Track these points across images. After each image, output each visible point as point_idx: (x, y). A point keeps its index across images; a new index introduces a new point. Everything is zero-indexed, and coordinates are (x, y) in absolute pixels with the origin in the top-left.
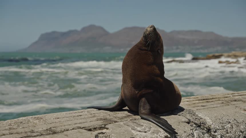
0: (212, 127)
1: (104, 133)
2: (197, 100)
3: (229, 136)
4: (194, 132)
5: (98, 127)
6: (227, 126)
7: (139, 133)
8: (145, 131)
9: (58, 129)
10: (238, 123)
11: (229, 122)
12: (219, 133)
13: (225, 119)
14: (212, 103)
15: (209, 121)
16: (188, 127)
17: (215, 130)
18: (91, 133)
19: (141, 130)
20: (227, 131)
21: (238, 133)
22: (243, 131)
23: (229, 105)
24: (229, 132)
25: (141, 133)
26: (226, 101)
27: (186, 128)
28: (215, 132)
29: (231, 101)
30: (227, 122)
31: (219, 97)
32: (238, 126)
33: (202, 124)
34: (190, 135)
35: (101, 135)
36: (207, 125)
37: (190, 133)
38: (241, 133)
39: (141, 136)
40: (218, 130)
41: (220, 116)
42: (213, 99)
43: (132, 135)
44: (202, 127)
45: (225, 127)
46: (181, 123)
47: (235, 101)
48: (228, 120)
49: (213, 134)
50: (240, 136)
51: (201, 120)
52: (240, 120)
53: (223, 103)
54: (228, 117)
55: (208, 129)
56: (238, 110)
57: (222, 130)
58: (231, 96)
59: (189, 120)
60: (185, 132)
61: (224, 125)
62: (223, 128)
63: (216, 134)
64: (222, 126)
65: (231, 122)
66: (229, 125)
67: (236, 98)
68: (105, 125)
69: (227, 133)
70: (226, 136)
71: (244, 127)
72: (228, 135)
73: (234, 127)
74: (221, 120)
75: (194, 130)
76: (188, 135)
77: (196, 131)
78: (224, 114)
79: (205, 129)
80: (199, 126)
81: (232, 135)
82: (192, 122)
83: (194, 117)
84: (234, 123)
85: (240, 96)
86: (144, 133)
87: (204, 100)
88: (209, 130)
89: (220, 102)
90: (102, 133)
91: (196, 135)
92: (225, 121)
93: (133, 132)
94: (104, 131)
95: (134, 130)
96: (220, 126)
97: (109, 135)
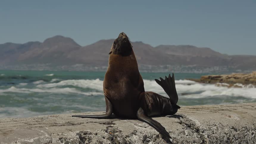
0: (201, 128)
1: (112, 127)
2: (188, 109)
3: (215, 136)
4: (185, 130)
5: (107, 122)
6: (214, 128)
7: (140, 127)
8: (145, 126)
9: (76, 123)
10: (223, 126)
11: (215, 125)
12: (206, 133)
13: (212, 123)
14: (202, 111)
15: (198, 123)
16: (180, 127)
17: (202, 131)
18: (103, 126)
19: (142, 126)
20: (213, 132)
21: (223, 135)
22: (227, 133)
23: (216, 113)
24: (215, 132)
25: (141, 128)
26: (214, 110)
27: (179, 128)
28: (203, 132)
29: (219, 110)
30: (213, 125)
31: (208, 107)
32: (223, 129)
33: (192, 125)
34: (181, 132)
35: (109, 128)
36: (196, 126)
37: (182, 131)
38: (225, 135)
39: (142, 130)
40: (205, 131)
41: (208, 120)
42: (202, 108)
43: (135, 129)
44: (191, 127)
45: (212, 129)
46: (174, 123)
47: (223, 110)
48: (214, 123)
49: (201, 134)
50: (224, 137)
51: (191, 122)
52: (225, 124)
53: (211, 111)
54: (214, 121)
55: (197, 129)
56: (223, 116)
57: (209, 131)
58: (220, 107)
59: (181, 121)
60: (177, 130)
61: (211, 127)
62: (210, 129)
63: (203, 134)
64: (209, 128)
65: (216, 125)
66: (215, 128)
67: (224, 108)
68: (112, 122)
69: (213, 134)
70: (212, 136)
71: (228, 130)
72: (213, 135)
73: (219, 129)
74: (208, 123)
75: (185, 129)
76: (180, 132)
77: (187, 130)
78: (211, 118)
79: (195, 129)
80: (189, 127)
81: (217, 135)
82: (184, 123)
83: (185, 119)
84: (219, 126)
85: (228, 107)
86: (144, 128)
87: (194, 109)
88: (198, 131)
89: (209, 110)
90: (111, 127)
91: (186, 133)
92: (211, 124)
93: (135, 126)
94: (112, 125)
95: (136, 125)
96: (207, 128)
97: (116, 128)
